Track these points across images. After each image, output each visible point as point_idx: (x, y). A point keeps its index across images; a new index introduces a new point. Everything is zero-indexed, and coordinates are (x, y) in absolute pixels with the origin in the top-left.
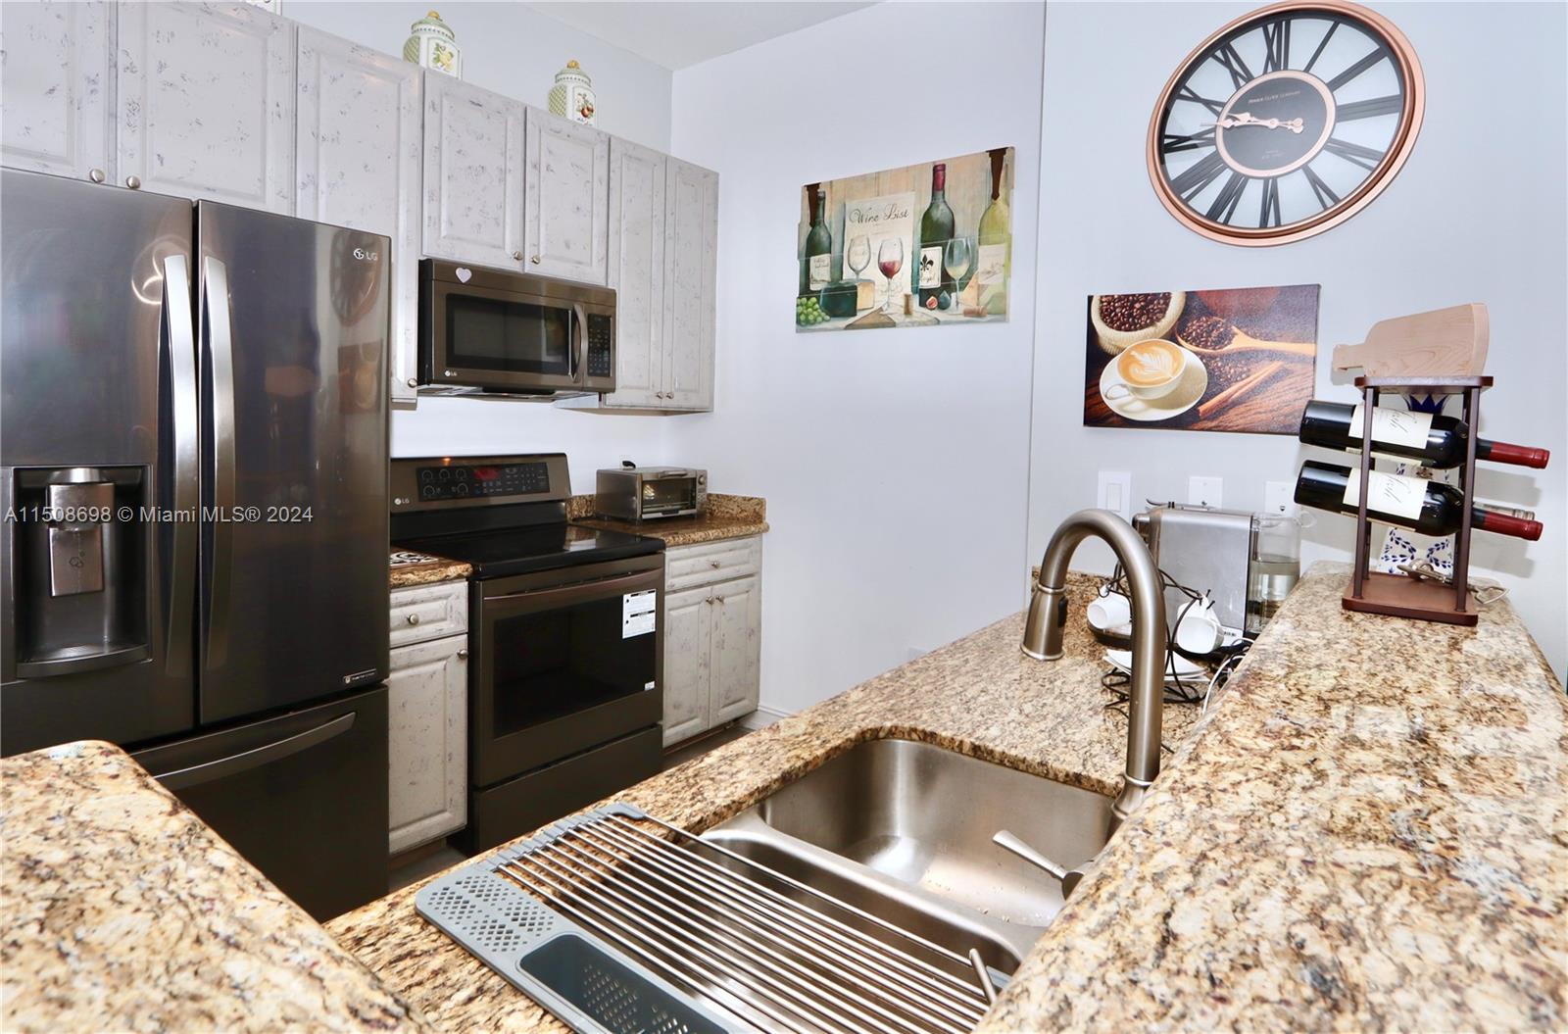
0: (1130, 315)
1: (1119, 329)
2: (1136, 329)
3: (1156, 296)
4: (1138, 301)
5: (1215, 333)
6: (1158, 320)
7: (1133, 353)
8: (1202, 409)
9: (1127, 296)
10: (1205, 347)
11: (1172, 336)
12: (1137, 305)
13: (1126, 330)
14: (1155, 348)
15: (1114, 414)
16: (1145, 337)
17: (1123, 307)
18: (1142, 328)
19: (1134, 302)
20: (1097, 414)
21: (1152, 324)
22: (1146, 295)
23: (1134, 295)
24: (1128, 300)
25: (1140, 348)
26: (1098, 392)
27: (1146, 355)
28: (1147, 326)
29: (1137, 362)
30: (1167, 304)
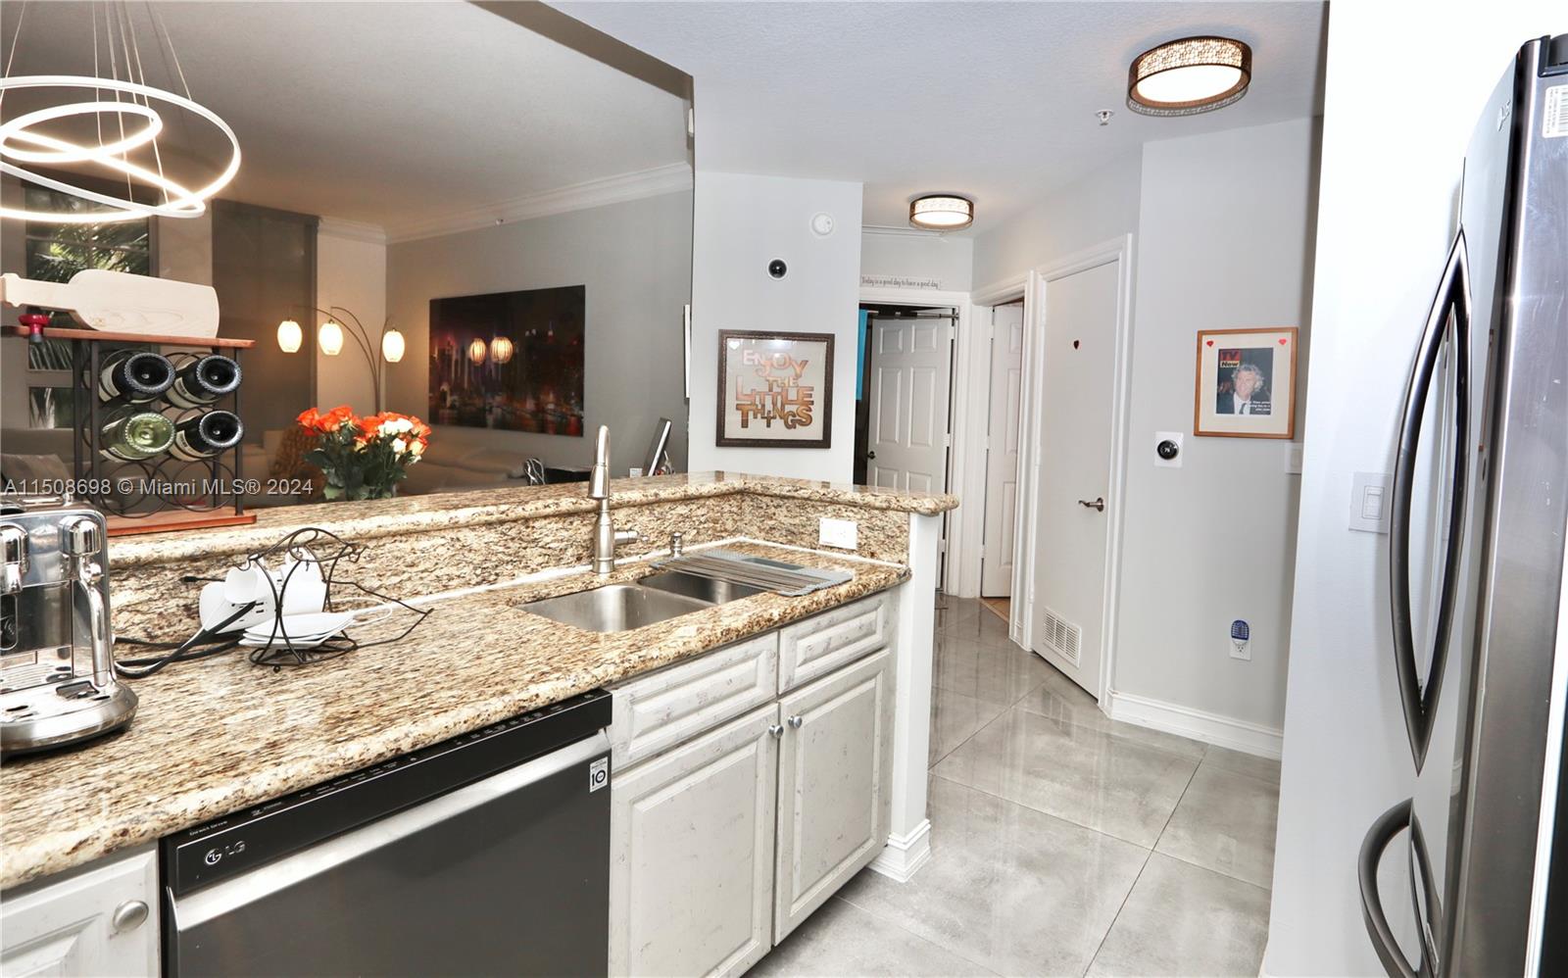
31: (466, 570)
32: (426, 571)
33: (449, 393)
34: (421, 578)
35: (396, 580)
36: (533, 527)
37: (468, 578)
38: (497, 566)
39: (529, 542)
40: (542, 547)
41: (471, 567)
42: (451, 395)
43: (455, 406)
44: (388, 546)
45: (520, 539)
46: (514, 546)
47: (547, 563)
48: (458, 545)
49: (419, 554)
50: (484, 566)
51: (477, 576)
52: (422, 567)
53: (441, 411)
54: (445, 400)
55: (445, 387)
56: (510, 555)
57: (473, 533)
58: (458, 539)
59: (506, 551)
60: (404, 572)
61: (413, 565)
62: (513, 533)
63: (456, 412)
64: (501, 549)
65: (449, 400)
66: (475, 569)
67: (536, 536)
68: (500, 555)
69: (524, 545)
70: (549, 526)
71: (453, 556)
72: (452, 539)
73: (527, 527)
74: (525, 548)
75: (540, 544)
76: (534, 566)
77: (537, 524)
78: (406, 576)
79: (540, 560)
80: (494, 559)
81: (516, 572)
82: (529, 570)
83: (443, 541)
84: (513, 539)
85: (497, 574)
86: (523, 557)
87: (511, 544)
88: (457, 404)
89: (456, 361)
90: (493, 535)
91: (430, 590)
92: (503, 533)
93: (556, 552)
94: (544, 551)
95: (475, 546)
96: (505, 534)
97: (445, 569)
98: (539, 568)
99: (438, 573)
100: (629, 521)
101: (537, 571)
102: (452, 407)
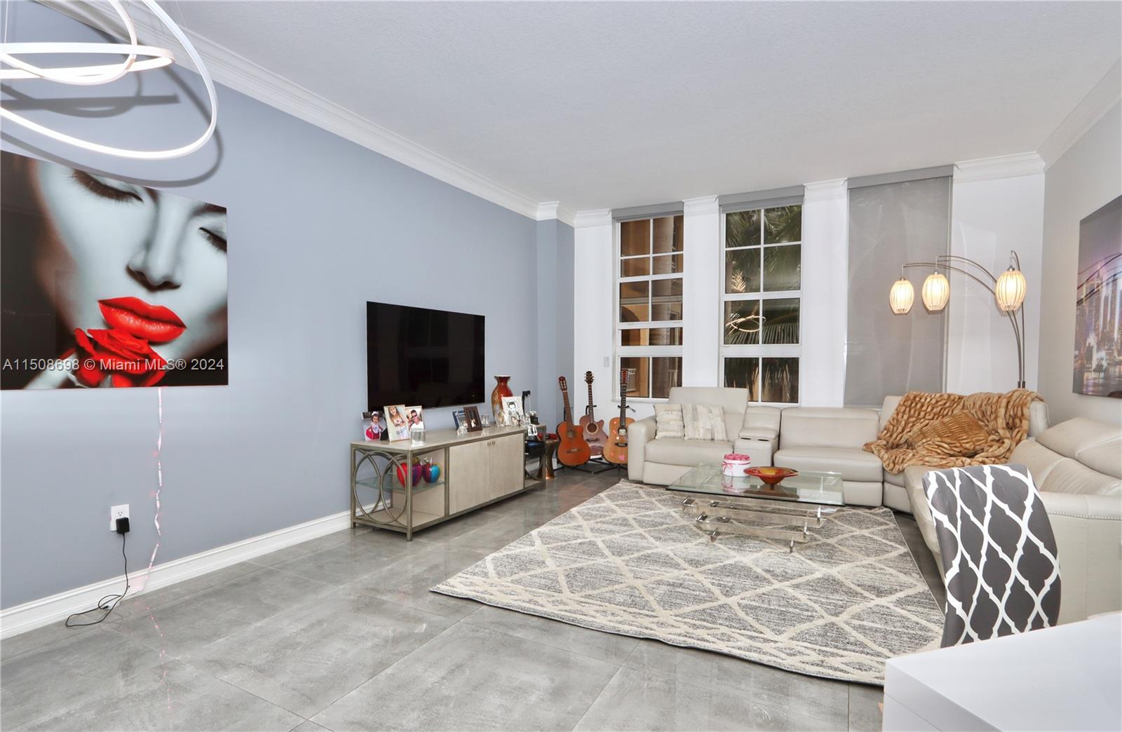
33: (1095, 347)
42: (1099, 350)
43: (1102, 366)
53: (1086, 375)
54: (1090, 359)
55: (1092, 340)
63: (1102, 375)
65: (1096, 356)
88: (1105, 364)
89: (1106, 298)
102: (1099, 369)
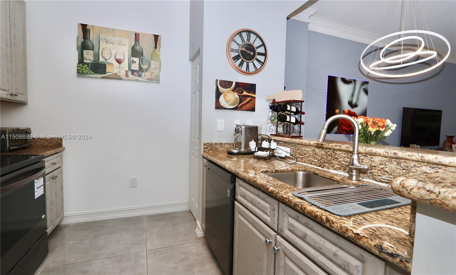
0: (225, 85)
1: (223, 88)
2: (226, 88)
3: (230, 82)
4: (227, 82)
5: (241, 91)
6: (231, 87)
7: (226, 93)
8: (239, 106)
9: (225, 81)
10: (239, 94)
11: (233, 91)
12: (227, 83)
13: (225, 88)
14: (230, 93)
15: (222, 107)
16: (228, 90)
17: (224, 83)
18: (228, 88)
19: (226, 82)
20: (219, 107)
21: (230, 87)
22: (228, 81)
23: (226, 81)
24: (225, 82)
25: (228, 92)
26: (219, 101)
27: (228, 94)
28: (229, 88)
29: (227, 95)
30: (232, 84)
31: (316, 160)
32: (307, 157)
34: (306, 158)
35: (302, 157)
36: (336, 153)
37: (316, 163)
38: (324, 163)
39: (334, 158)
40: (338, 162)
41: (317, 160)
44: (301, 147)
45: (331, 156)
46: (330, 158)
47: (340, 168)
48: (314, 152)
49: (306, 152)
50: (321, 161)
51: (319, 164)
52: (306, 155)
56: (328, 161)
57: (318, 150)
58: (314, 150)
59: (327, 158)
60: (303, 155)
61: (305, 154)
62: (329, 153)
64: (325, 157)
66: (318, 161)
67: (337, 157)
68: (325, 160)
69: (333, 159)
70: (342, 155)
71: (313, 155)
72: (313, 150)
73: (334, 153)
74: (333, 160)
75: (338, 160)
76: (336, 168)
77: (337, 153)
78: (303, 157)
79: (338, 166)
80: (323, 160)
81: (329, 167)
82: (334, 168)
83: (311, 150)
84: (329, 155)
85: (324, 165)
86: (332, 163)
87: (328, 157)
90: (323, 152)
91: (308, 162)
92: (326, 152)
93: (344, 166)
94: (339, 163)
95: (318, 154)
96: (327, 153)
97: (311, 158)
98: (337, 169)
99: (309, 158)
100: (382, 164)
101: (336, 170)
